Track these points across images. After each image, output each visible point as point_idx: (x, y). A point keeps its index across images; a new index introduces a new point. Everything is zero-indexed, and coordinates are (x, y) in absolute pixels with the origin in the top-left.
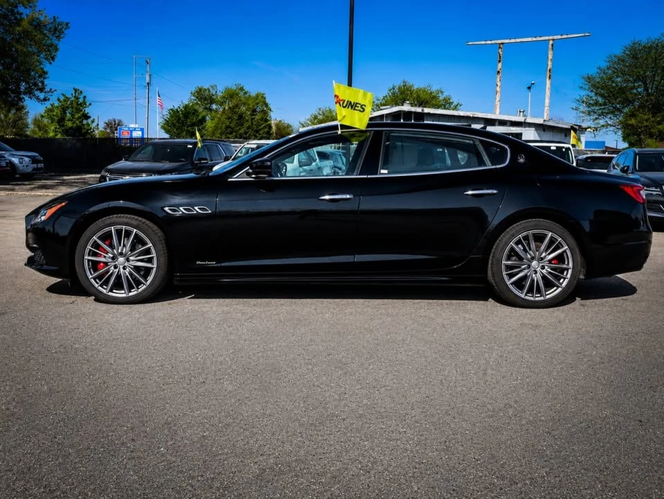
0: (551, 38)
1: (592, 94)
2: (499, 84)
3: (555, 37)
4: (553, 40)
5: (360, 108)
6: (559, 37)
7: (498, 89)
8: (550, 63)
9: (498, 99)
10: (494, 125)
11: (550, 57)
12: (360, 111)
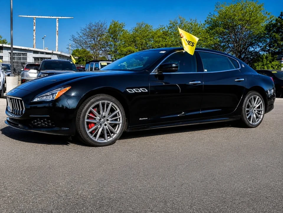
0: (57, 17)
1: (74, 43)
2: (35, 35)
3: (59, 18)
4: (58, 19)
5: (191, 44)
6: (61, 18)
7: (35, 38)
8: (57, 28)
9: (34, 42)
10: (38, 54)
11: (57, 26)
12: (191, 45)
